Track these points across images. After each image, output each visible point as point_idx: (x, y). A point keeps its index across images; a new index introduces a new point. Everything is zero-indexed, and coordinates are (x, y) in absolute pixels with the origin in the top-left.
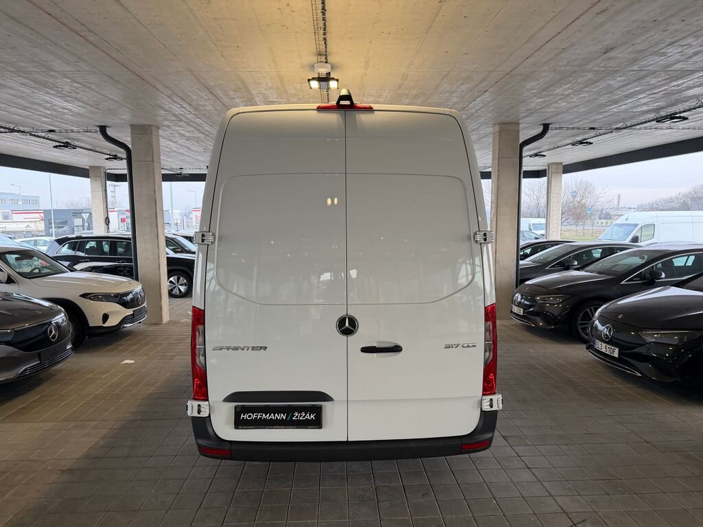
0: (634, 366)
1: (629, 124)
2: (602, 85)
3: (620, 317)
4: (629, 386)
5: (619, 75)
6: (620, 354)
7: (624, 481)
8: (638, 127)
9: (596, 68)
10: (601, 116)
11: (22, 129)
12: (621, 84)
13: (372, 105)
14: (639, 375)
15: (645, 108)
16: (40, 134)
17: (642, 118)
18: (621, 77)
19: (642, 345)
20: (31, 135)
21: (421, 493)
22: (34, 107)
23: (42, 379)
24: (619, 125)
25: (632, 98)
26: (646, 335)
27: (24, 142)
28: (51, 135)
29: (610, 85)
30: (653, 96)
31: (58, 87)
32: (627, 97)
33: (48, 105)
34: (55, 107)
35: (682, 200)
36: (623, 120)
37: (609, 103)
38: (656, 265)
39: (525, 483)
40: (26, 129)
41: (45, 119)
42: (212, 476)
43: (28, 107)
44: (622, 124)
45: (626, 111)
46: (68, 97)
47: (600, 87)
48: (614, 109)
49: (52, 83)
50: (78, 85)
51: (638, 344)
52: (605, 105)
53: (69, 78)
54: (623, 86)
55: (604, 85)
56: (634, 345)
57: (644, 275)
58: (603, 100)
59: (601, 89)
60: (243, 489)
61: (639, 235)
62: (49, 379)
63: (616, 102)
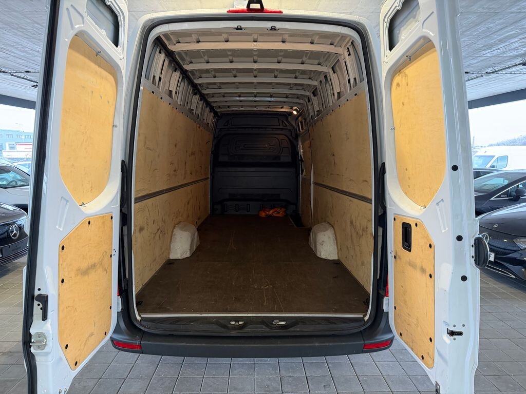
0: (508, 268)
1: (497, 69)
2: (482, 28)
3: (495, 226)
4: (503, 285)
5: (499, 17)
6: (495, 258)
7: (513, 377)
8: (504, 72)
9: (481, 10)
10: (476, 61)
11: (4, 70)
12: (499, 27)
13: (282, 10)
14: (513, 277)
15: (514, 53)
16: (20, 75)
17: (509, 63)
18: (500, 19)
19: (515, 251)
20: (12, 75)
21: (323, 385)
22: (8, 48)
23: (9, 270)
24: (489, 70)
25: (505, 42)
26: (519, 242)
27: (10, 83)
28: (29, 76)
29: (489, 28)
30: (523, 40)
31: (22, 28)
32: (501, 41)
33: (20, 47)
34: (26, 49)
35: (523, 141)
36: (493, 65)
37: (484, 48)
38: (518, 186)
39: (420, 377)
40: (8, 70)
41: (19, 61)
42: (134, 362)
43: (4, 49)
44: (492, 68)
45: (497, 56)
46: (33, 38)
47: (480, 31)
48: (488, 54)
49: (16, 24)
50: (39, 26)
51: (513, 250)
52: (481, 50)
53: (29, 18)
54: (501, 29)
55: (484, 29)
56: (507, 251)
57: (511, 192)
58: (480, 44)
59: (480, 33)
60: (160, 375)
61: (495, 164)
62: (13, 270)
63: (490, 46)
